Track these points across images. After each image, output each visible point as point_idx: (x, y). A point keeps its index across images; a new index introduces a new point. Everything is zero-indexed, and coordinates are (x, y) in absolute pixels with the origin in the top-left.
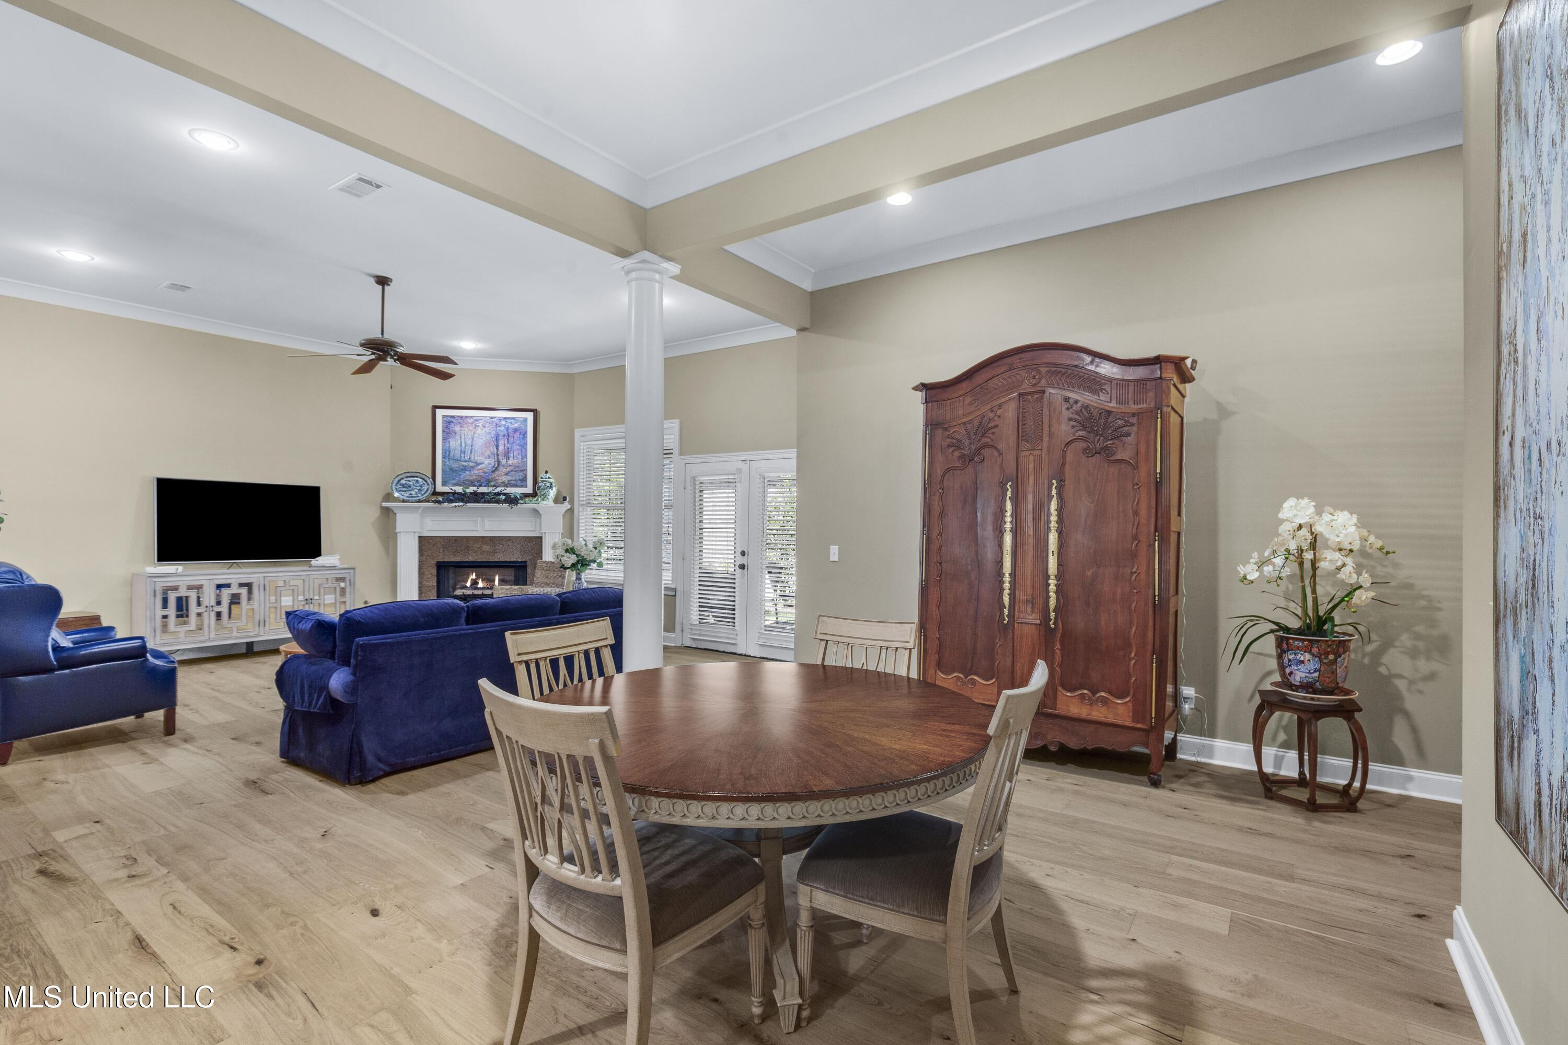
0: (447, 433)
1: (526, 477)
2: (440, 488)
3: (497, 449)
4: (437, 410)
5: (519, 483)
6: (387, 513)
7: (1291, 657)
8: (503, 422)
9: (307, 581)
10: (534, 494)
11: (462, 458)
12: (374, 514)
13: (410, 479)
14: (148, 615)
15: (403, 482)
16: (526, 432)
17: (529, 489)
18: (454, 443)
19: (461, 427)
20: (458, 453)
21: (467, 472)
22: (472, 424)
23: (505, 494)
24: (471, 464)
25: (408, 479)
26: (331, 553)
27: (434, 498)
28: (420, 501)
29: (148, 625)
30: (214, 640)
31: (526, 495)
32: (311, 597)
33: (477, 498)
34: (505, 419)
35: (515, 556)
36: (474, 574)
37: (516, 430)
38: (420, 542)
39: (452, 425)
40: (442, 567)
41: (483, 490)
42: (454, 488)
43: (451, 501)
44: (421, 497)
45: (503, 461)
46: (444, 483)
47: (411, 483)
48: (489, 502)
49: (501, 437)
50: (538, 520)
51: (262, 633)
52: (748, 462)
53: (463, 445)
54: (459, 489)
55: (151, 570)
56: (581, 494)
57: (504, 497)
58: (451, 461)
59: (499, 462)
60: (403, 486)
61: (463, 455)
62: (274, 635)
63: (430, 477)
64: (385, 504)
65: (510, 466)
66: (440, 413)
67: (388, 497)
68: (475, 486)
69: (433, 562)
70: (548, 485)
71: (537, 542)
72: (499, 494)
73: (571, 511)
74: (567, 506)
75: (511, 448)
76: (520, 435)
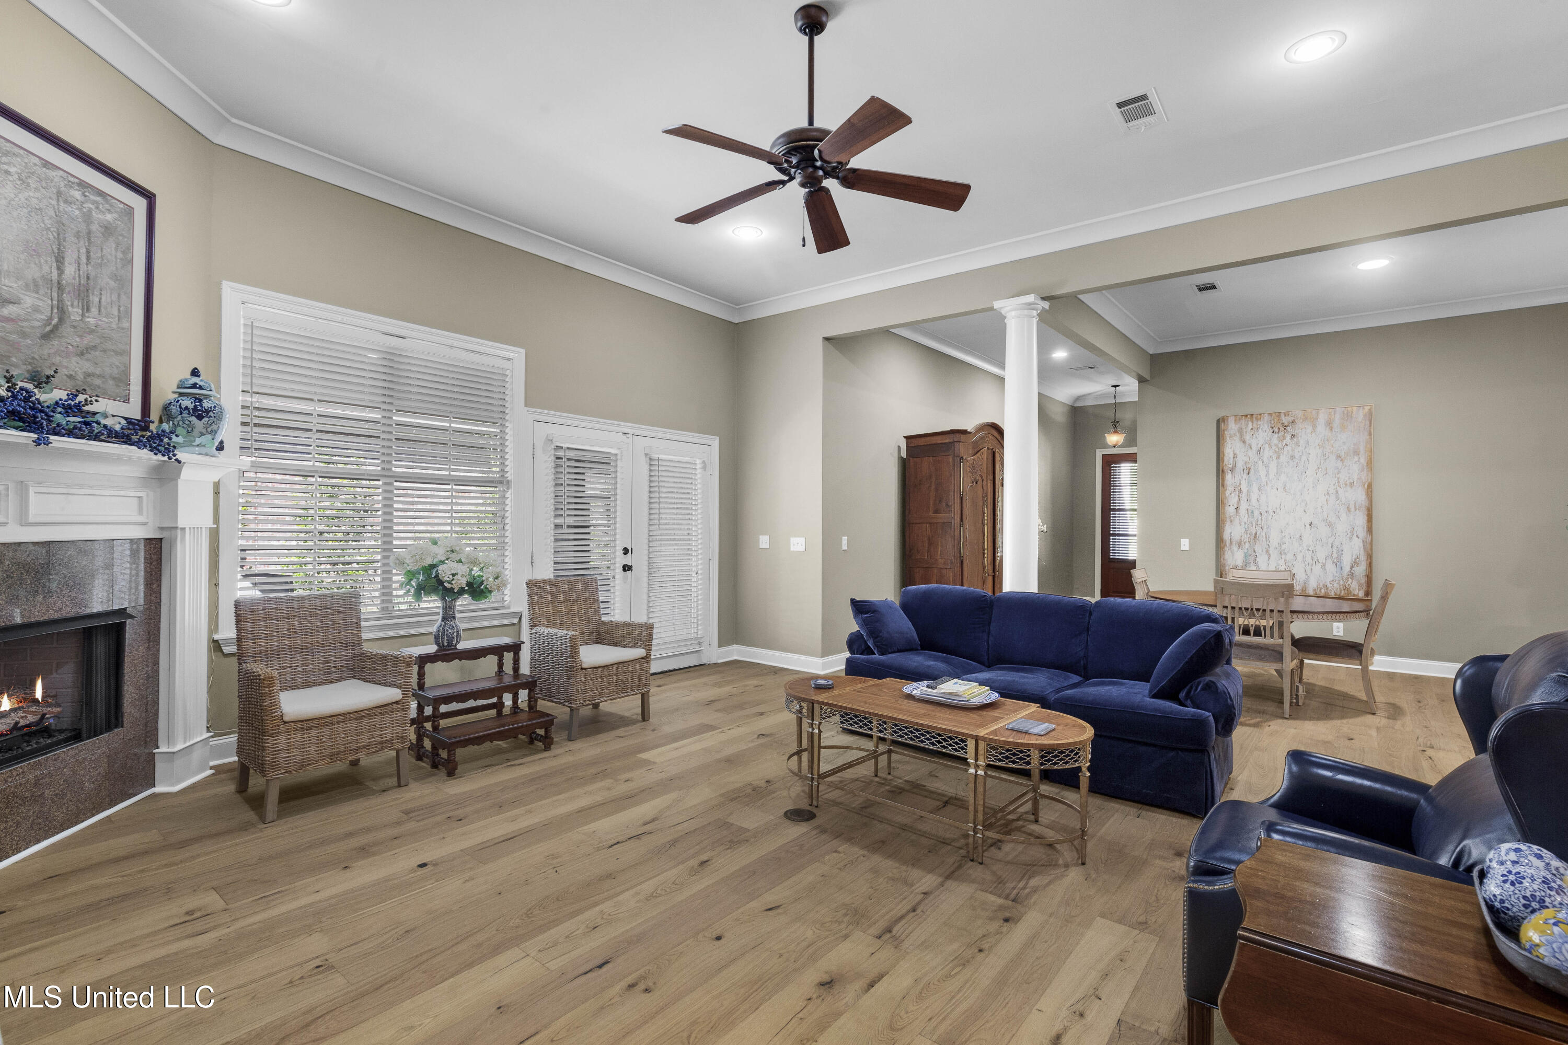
1: (127, 373)
3: (60, 271)
5: (112, 387)
17: (135, 410)
37: (106, 229)
45: (74, 313)
49: (70, 239)
59: (62, 312)
65: (89, 330)
75: (96, 277)
76: (116, 250)
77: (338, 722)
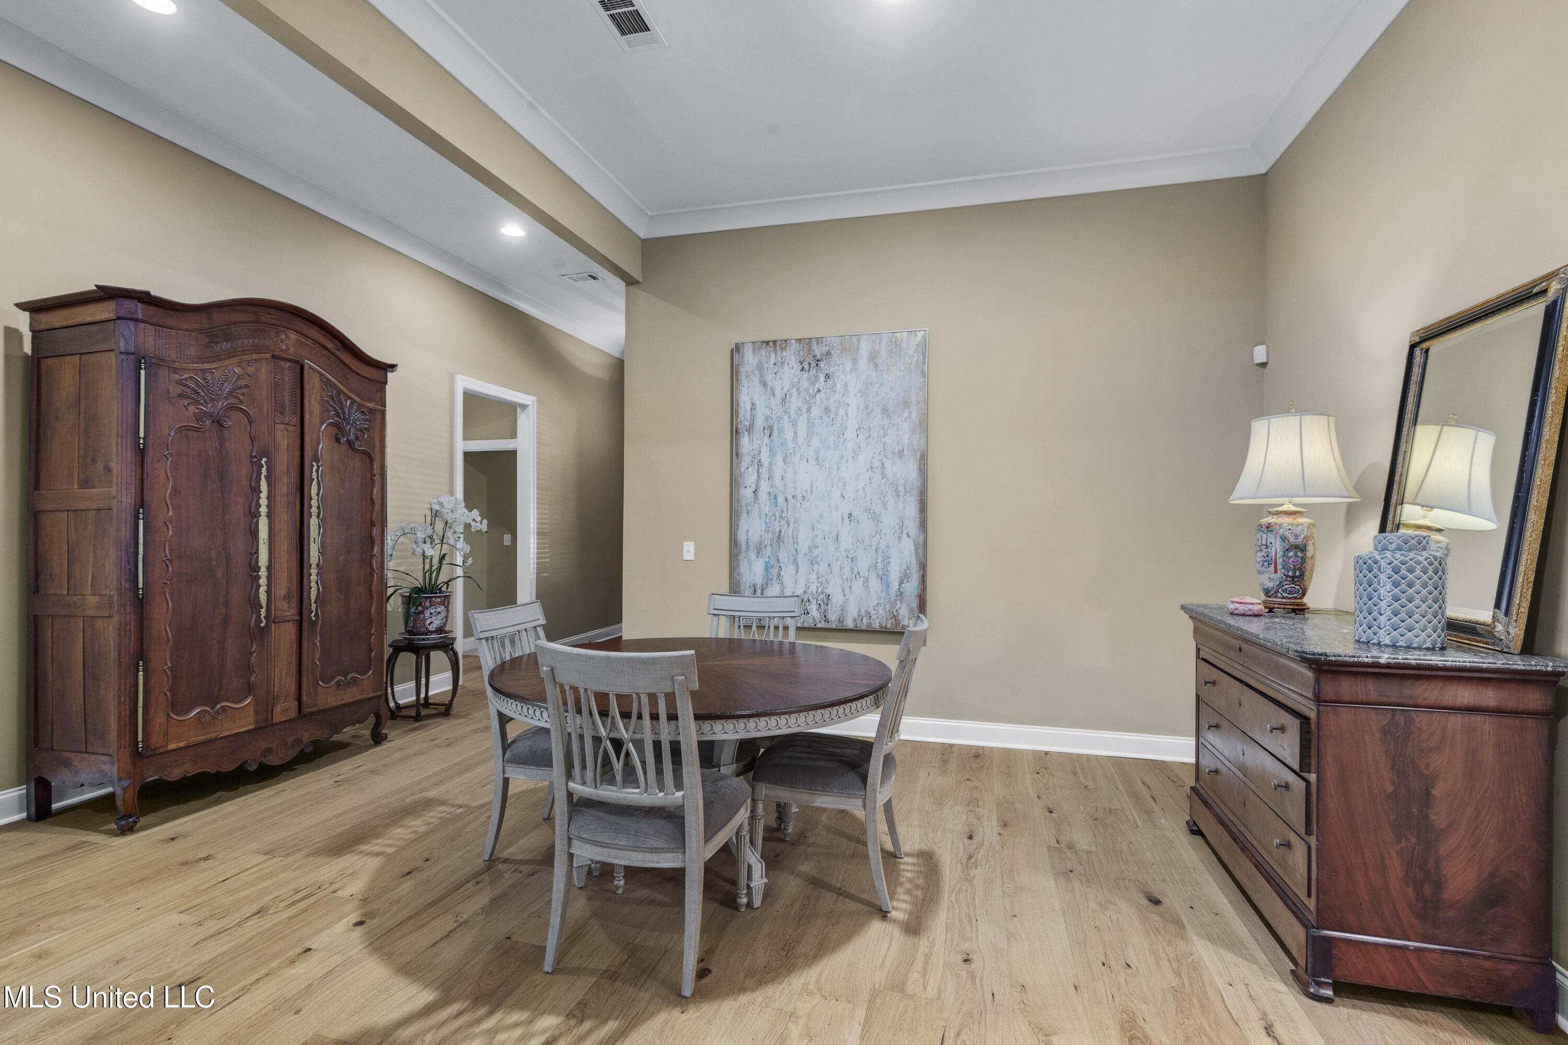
7: (432, 611)
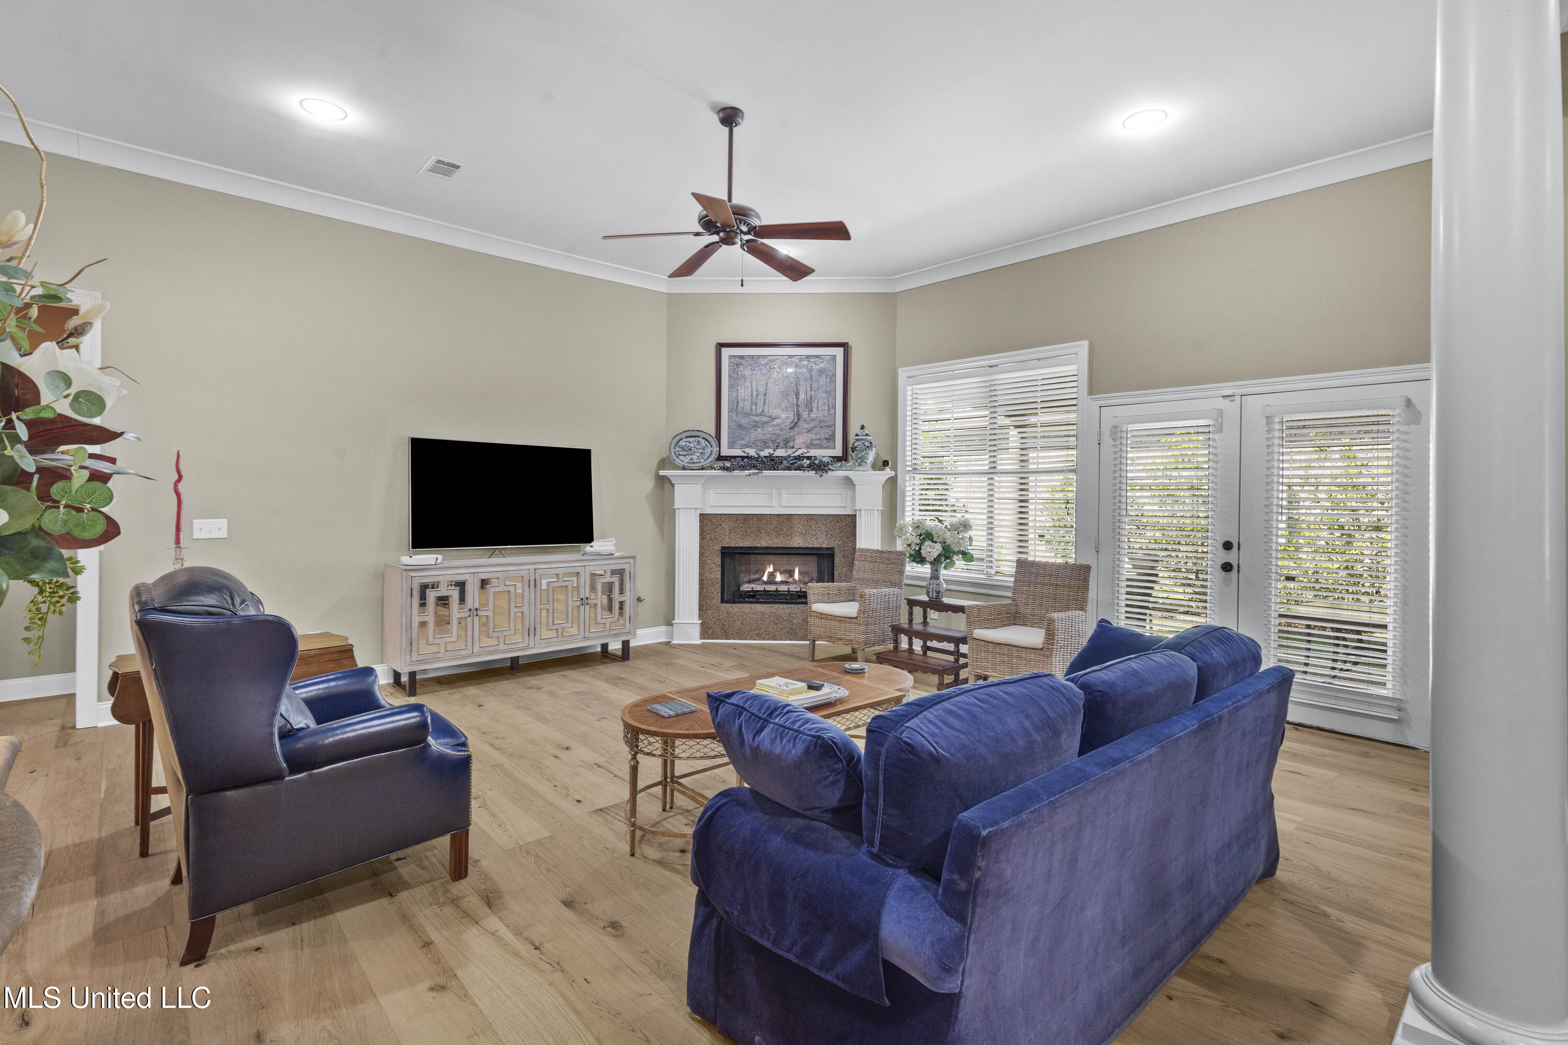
0: (735, 379)
1: (833, 435)
2: (725, 452)
3: (797, 398)
4: (723, 349)
5: (825, 443)
6: (664, 483)
8: (805, 363)
9: (582, 575)
10: (844, 458)
11: (754, 411)
12: (648, 484)
13: (691, 439)
14: (404, 622)
15: (682, 443)
16: (834, 375)
17: (838, 452)
18: (743, 392)
19: (752, 370)
20: (747, 405)
21: (759, 430)
22: (766, 365)
23: (809, 458)
24: (765, 419)
25: (688, 439)
26: (603, 537)
27: (721, 464)
28: (702, 468)
29: (404, 636)
30: (478, 655)
31: (838, 459)
32: (588, 595)
33: (773, 463)
34: (808, 357)
35: (820, 541)
36: (772, 566)
37: (821, 372)
38: (701, 521)
39: (741, 368)
40: (728, 553)
41: (780, 453)
42: (746, 450)
43: (743, 468)
44: (703, 463)
45: (805, 414)
46: (731, 445)
47: (692, 445)
48: (789, 469)
49: (802, 383)
50: (849, 493)
51: (532, 645)
52: (1238, 398)
53: (755, 394)
54: (752, 452)
55: (406, 560)
56: (906, 458)
57: (808, 462)
58: (740, 415)
59: (799, 416)
60: (683, 448)
61: (754, 408)
62: (546, 647)
63: (714, 435)
64: (662, 473)
65: (814, 420)
66: (726, 352)
67: (664, 463)
68: (768, 447)
69: (717, 548)
70: (867, 444)
71: (848, 524)
72: (799, 458)
73: (893, 481)
74: (888, 472)
75: (815, 396)
76: (826, 379)
77: (831, 620)
